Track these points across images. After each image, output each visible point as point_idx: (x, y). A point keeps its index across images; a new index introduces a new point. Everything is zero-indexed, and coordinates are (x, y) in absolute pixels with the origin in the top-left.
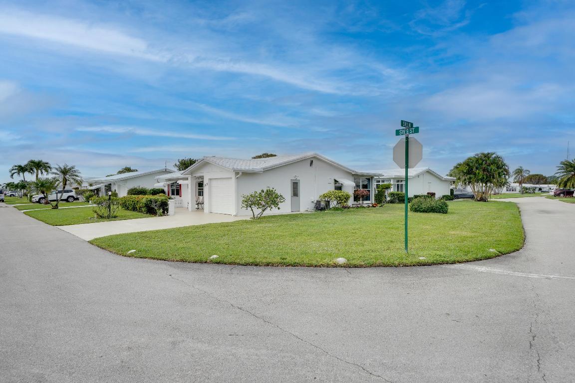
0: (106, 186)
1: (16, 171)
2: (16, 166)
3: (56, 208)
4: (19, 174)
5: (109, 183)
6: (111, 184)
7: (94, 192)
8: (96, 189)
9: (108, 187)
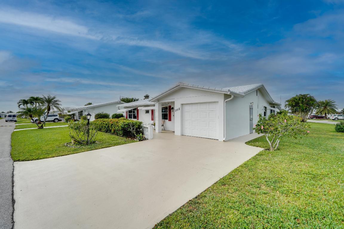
0: (79, 112)
1: (22, 103)
2: (22, 100)
3: (41, 128)
4: (24, 105)
5: (81, 110)
6: (82, 111)
7: (71, 116)
8: (72, 114)
9: (81, 113)
